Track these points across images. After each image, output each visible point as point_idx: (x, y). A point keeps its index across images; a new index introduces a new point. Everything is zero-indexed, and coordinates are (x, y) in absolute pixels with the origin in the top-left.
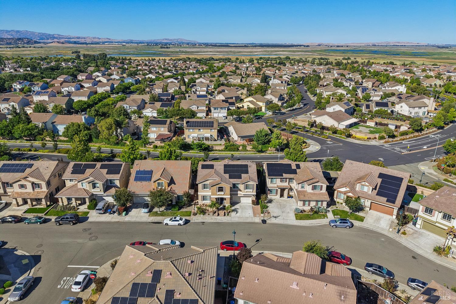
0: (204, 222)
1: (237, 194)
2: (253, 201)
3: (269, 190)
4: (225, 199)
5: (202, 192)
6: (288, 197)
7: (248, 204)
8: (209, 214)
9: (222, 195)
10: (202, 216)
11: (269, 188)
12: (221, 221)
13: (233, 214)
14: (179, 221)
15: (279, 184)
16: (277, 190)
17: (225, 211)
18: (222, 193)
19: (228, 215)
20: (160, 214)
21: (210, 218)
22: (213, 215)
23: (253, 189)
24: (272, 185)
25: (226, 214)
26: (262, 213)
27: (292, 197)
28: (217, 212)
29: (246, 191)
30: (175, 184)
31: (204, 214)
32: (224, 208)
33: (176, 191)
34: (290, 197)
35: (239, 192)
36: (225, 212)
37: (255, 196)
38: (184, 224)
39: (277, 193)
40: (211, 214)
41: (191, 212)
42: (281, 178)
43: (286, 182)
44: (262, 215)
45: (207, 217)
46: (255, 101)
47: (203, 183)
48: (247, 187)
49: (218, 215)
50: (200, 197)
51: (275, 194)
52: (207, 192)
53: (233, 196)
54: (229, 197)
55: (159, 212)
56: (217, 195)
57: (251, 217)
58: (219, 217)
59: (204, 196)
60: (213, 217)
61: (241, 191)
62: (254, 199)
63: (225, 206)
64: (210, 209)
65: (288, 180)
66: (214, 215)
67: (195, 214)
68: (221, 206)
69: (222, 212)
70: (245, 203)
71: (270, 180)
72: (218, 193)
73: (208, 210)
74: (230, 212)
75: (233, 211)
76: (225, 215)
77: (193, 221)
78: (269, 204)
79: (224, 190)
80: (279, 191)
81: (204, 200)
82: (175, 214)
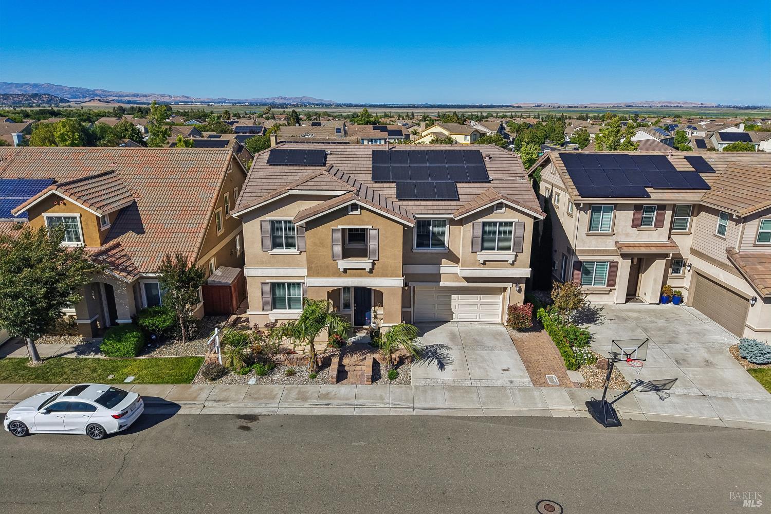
0: (252, 418)
1: (437, 278)
2: (513, 310)
3: (579, 265)
4: (379, 294)
5: (262, 263)
6: (663, 300)
7: (489, 327)
8: (291, 373)
9: (359, 272)
10: (252, 381)
11: (581, 258)
12: (357, 412)
13: (421, 371)
14: (92, 409)
15: (627, 235)
16: (614, 266)
17: (377, 356)
18: (365, 263)
19: (393, 376)
20: (35, 369)
21: (294, 394)
22: (313, 377)
23: (518, 252)
24: (594, 243)
25: (384, 372)
26: (570, 366)
27: (677, 299)
28: (335, 361)
29: (483, 256)
30: (140, 230)
31: (263, 374)
32: (372, 343)
33: (137, 261)
34: (669, 297)
35: (447, 268)
36: (376, 364)
37: (523, 286)
38: (124, 431)
39: (612, 283)
40: (305, 371)
41: (199, 361)
42: (637, 207)
43: (659, 224)
44: (575, 376)
45: (278, 389)
46: (447, 133)
47: (268, 217)
48: (486, 240)
49: (342, 375)
50: (254, 293)
51: (605, 287)
52: (289, 265)
53: (418, 287)
54: (399, 282)
55: (34, 363)
56: (336, 273)
57: (523, 389)
58: (343, 389)
59: (273, 285)
60: (312, 389)
61: (455, 259)
62: (519, 299)
63: (375, 333)
64: (302, 348)
65: (668, 214)
66: (321, 374)
67: (217, 373)
68: (361, 335)
69: (359, 364)
70: (471, 323)
71: (585, 217)
72: (342, 264)
73: (290, 352)
74: (401, 361)
75: (421, 355)
76: (376, 376)
77: (195, 411)
78: (591, 328)
79: (372, 250)
80: (624, 268)
81: (274, 306)
82: (114, 370)
